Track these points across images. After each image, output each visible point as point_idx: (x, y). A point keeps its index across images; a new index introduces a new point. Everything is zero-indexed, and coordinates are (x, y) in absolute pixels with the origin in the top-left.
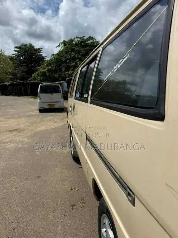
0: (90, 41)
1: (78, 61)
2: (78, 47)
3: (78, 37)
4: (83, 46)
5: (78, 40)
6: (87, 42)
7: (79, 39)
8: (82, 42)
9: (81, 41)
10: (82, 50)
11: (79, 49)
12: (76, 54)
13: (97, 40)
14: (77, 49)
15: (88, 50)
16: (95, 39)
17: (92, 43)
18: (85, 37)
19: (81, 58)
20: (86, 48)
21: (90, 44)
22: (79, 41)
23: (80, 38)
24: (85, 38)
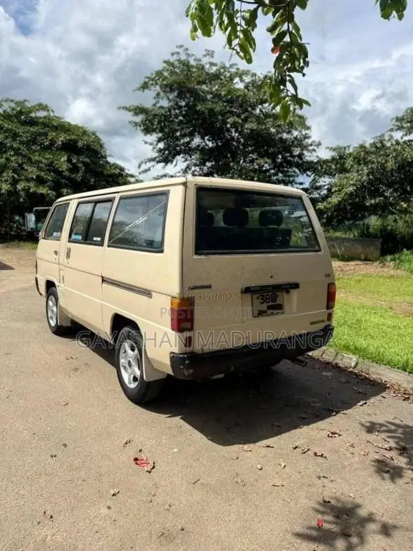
0: (42, 114)
1: (13, 156)
2: (11, 123)
3: (12, 101)
4: (24, 123)
5: (10, 107)
6: (33, 115)
7: (13, 105)
8: (21, 113)
9: (19, 109)
10: (20, 130)
11: (14, 128)
12: (7, 137)
13: (56, 114)
14: (10, 127)
15: (35, 133)
16: (53, 111)
17: (45, 118)
18: (28, 101)
19: (19, 149)
20: (32, 129)
21: (41, 120)
22: (13, 109)
23: (16, 103)
24: (28, 105)
